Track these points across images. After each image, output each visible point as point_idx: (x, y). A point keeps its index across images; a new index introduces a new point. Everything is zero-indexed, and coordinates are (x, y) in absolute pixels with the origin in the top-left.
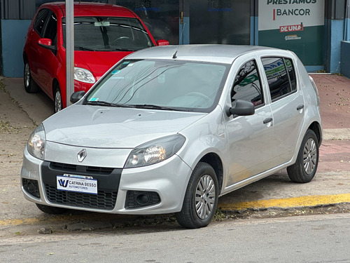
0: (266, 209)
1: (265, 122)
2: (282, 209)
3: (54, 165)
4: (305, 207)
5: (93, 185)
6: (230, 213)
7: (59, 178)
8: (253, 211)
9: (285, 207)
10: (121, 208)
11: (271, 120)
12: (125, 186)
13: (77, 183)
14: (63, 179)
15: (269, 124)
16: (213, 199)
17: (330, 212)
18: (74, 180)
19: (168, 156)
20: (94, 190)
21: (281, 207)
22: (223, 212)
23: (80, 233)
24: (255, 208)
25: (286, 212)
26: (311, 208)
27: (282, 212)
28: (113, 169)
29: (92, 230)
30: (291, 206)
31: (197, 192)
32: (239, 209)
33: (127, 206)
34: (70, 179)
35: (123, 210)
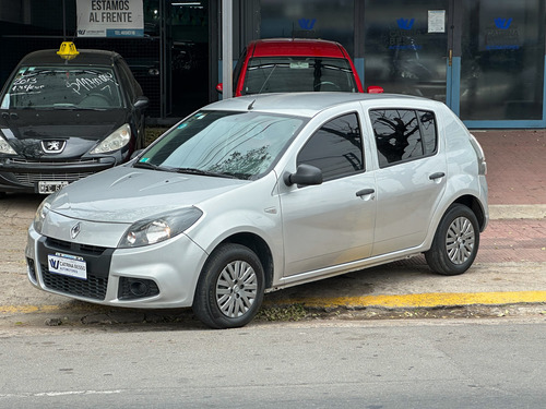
0: (364, 308)
1: (360, 194)
2: (386, 309)
3: (51, 241)
4: (419, 308)
5: (81, 268)
6: (314, 310)
7: (50, 257)
8: (345, 309)
9: (390, 306)
10: (113, 299)
11: (373, 191)
12: (117, 271)
13: (68, 265)
14: (55, 259)
15: (368, 197)
16: (254, 293)
17: (449, 316)
18: (65, 260)
19: (173, 235)
20: (83, 275)
21: (386, 306)
22: (305, 309)
23: (96, 327)
24: (350, 306)
25: (392, 313)
26: (428, 309)
27: (385, 312)
28: (105, 248)
29: (114, 324)
30: (400, 305)
31: (220, 282)
32: (328, 306)
33: (121, 295)
34: (60, 260)
35: (116, 301)
